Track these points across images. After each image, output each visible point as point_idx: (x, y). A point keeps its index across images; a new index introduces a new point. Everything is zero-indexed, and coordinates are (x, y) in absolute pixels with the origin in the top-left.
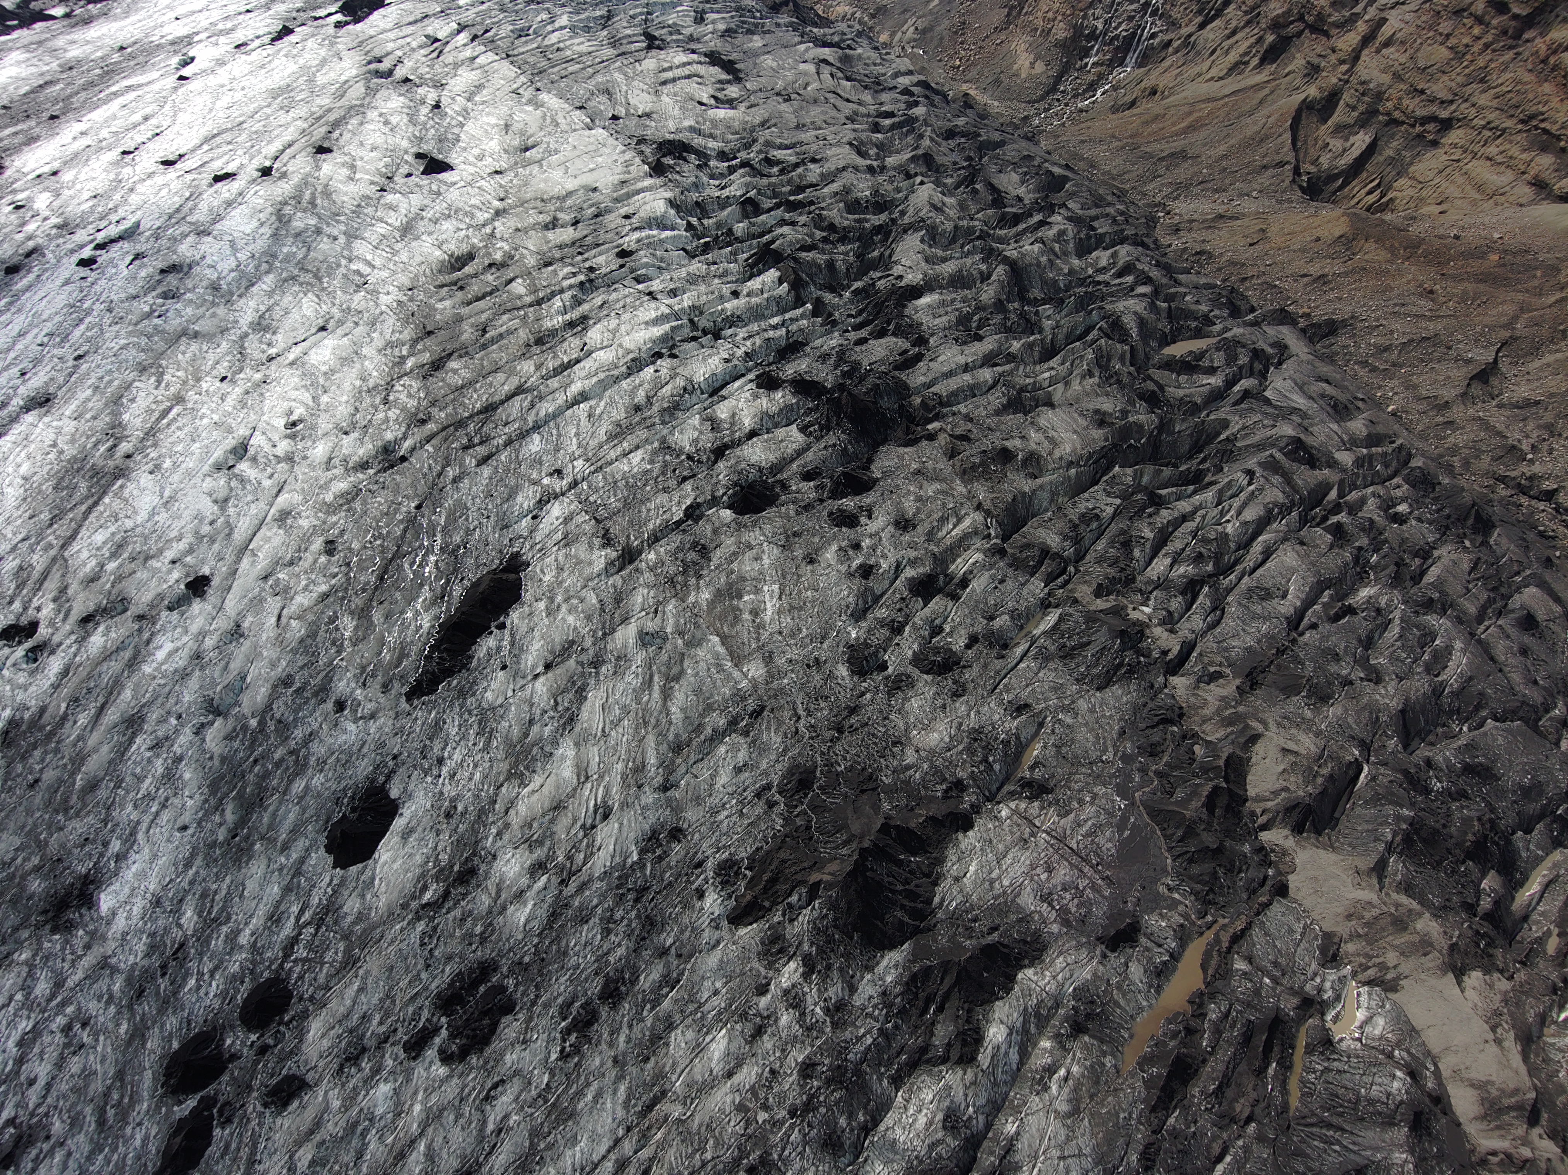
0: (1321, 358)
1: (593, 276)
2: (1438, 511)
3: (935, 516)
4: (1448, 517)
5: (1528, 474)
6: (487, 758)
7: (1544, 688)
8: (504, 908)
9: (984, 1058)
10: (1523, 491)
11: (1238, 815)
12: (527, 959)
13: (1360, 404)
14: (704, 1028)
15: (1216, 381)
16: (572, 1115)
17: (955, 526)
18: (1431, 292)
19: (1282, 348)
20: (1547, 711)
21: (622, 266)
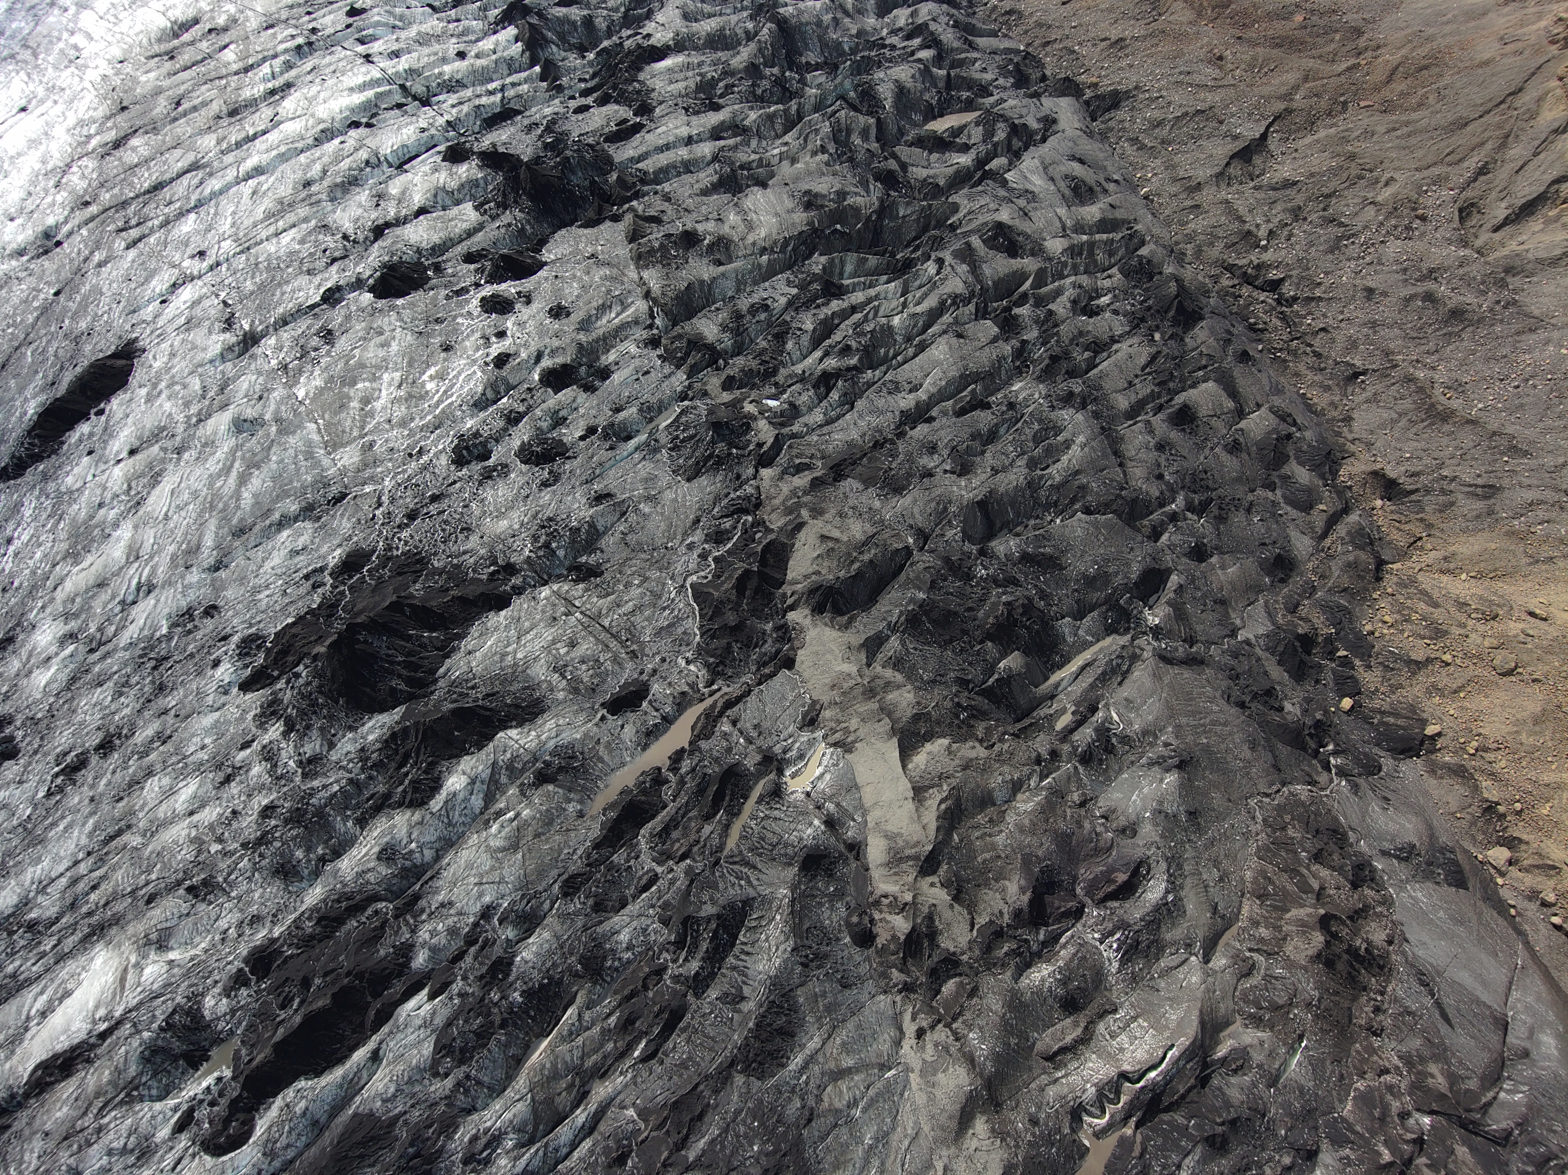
0: (1090, 134)
1: (314, 38)
2: (1141, 303)
3: (595, 304)
4: (1149, 308)
5: (1256, 262)
6: (51, 537)
7: (1168, 484)
8: (31, 672)
9: (436, 803)
10: (1248, 280)
11: (770, 597)
12: (40, 715)
13: (1111, 187)
14: (182, 774)
15: (964, 160)
16: (42, 841)
17: (618, 315)
18: (1220, 58)
19: (1049, 123)
20: (1162, 505)
21: (348, 26)
